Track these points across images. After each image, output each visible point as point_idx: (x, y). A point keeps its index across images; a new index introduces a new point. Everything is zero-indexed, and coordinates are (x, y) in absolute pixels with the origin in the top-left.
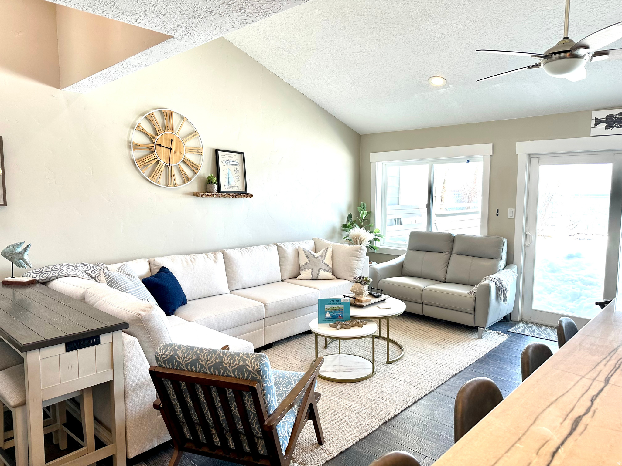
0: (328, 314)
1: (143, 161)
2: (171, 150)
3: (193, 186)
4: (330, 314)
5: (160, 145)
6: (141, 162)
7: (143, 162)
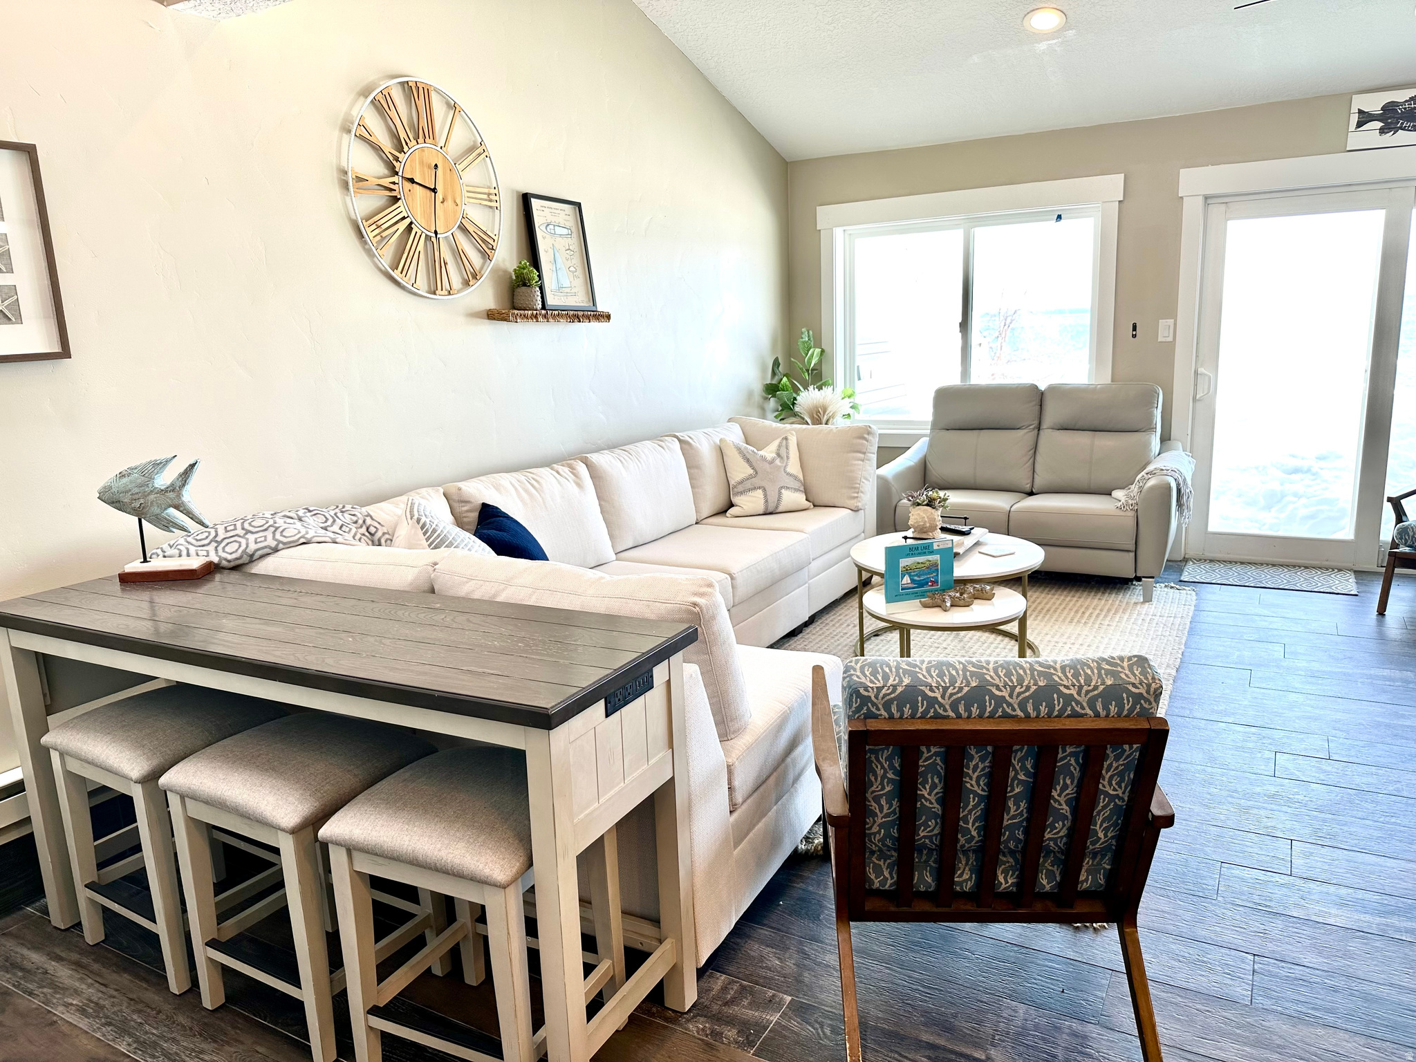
0: (906, 580)
1: (380, 223)
2: (435, 193)
3: (485, 295)
4: (911, 579)
5: (412, 181)
6: (374, 227)
7: (379, 227)
